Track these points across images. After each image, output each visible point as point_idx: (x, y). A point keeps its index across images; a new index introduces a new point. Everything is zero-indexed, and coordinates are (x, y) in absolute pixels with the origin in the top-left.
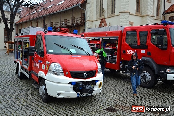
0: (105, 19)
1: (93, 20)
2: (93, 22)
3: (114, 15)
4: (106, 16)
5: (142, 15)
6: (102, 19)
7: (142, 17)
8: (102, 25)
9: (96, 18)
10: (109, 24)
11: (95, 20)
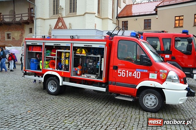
0: (63, 18)
1: (45, 18)
2: (45, 20)
3: (76, 15)
4: (64, 15)
5: (102, 17)
6: (59, 18)
7: (102, 19)
8: (59, 25)
9: (48, 16)
10: (70, 24)
11: (48, 18)
